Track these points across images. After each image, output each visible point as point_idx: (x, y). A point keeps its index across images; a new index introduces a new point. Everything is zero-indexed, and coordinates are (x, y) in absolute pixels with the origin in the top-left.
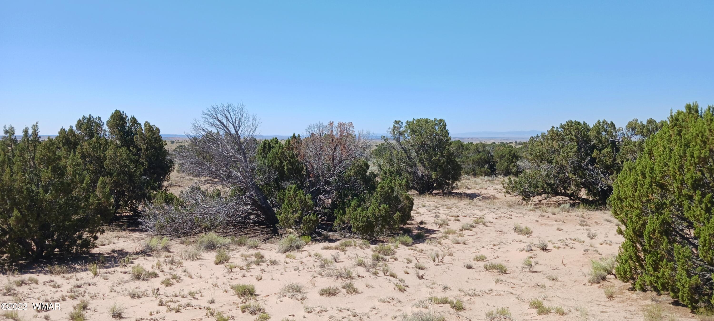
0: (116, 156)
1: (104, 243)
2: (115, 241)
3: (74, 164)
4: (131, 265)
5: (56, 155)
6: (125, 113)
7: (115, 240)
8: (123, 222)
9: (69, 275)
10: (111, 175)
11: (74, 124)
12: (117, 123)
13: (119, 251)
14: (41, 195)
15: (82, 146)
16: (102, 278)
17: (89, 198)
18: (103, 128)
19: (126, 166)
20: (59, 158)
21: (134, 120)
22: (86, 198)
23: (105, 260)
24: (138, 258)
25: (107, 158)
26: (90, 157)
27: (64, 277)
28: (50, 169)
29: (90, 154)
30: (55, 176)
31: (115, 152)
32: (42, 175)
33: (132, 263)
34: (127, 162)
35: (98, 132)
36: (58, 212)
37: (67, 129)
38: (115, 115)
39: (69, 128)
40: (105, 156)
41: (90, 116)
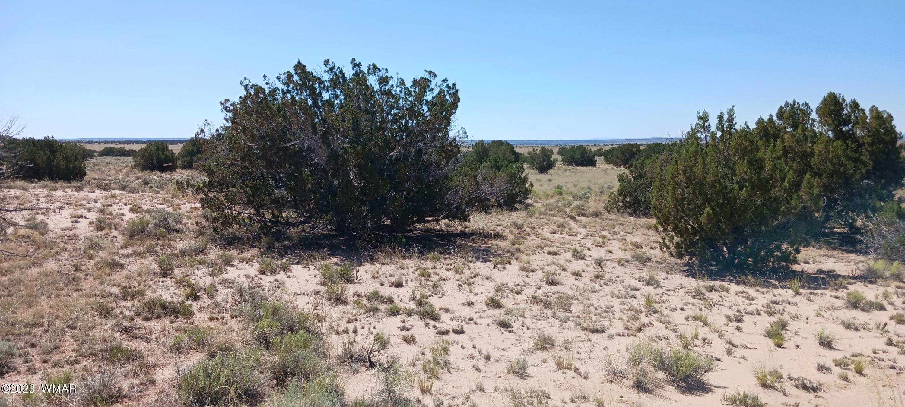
0: (828, 150)
1: (808, 260)
2: (823, 261)
3: (774, 156)
4: (845, 290)
5: (753, 145)
6: (842, 95)
7: (823, 259)
8: (833, 239)
9: (765, 290)
10: (820, 176)
11: (774, 113)
12: (830, 109)
13: (828, 272)
14: (735, 191)
15: (783, 139)
16: (805, 298)
17: (792, 199)
18: (811, 117)
19: (842, 165)
20: (758, 149)
21: (855, 105)
22: (787, 199)
23: (810, 280)
24: (855, 283)
25: (816, 154)
26: (792, 153)
27: (758, 290)
28: (746, 161)
29: (792, 149)
30: (751, 170)
31: (827, 146)
32: (737, 167)
33: (845, 288)
34: (843, 159)
35: (804, 122)
36: (753, 214)
37: (766, 118)
38: (828, 99)
39: (768, 117)
40: (812, 150)
41: (794, 101)
